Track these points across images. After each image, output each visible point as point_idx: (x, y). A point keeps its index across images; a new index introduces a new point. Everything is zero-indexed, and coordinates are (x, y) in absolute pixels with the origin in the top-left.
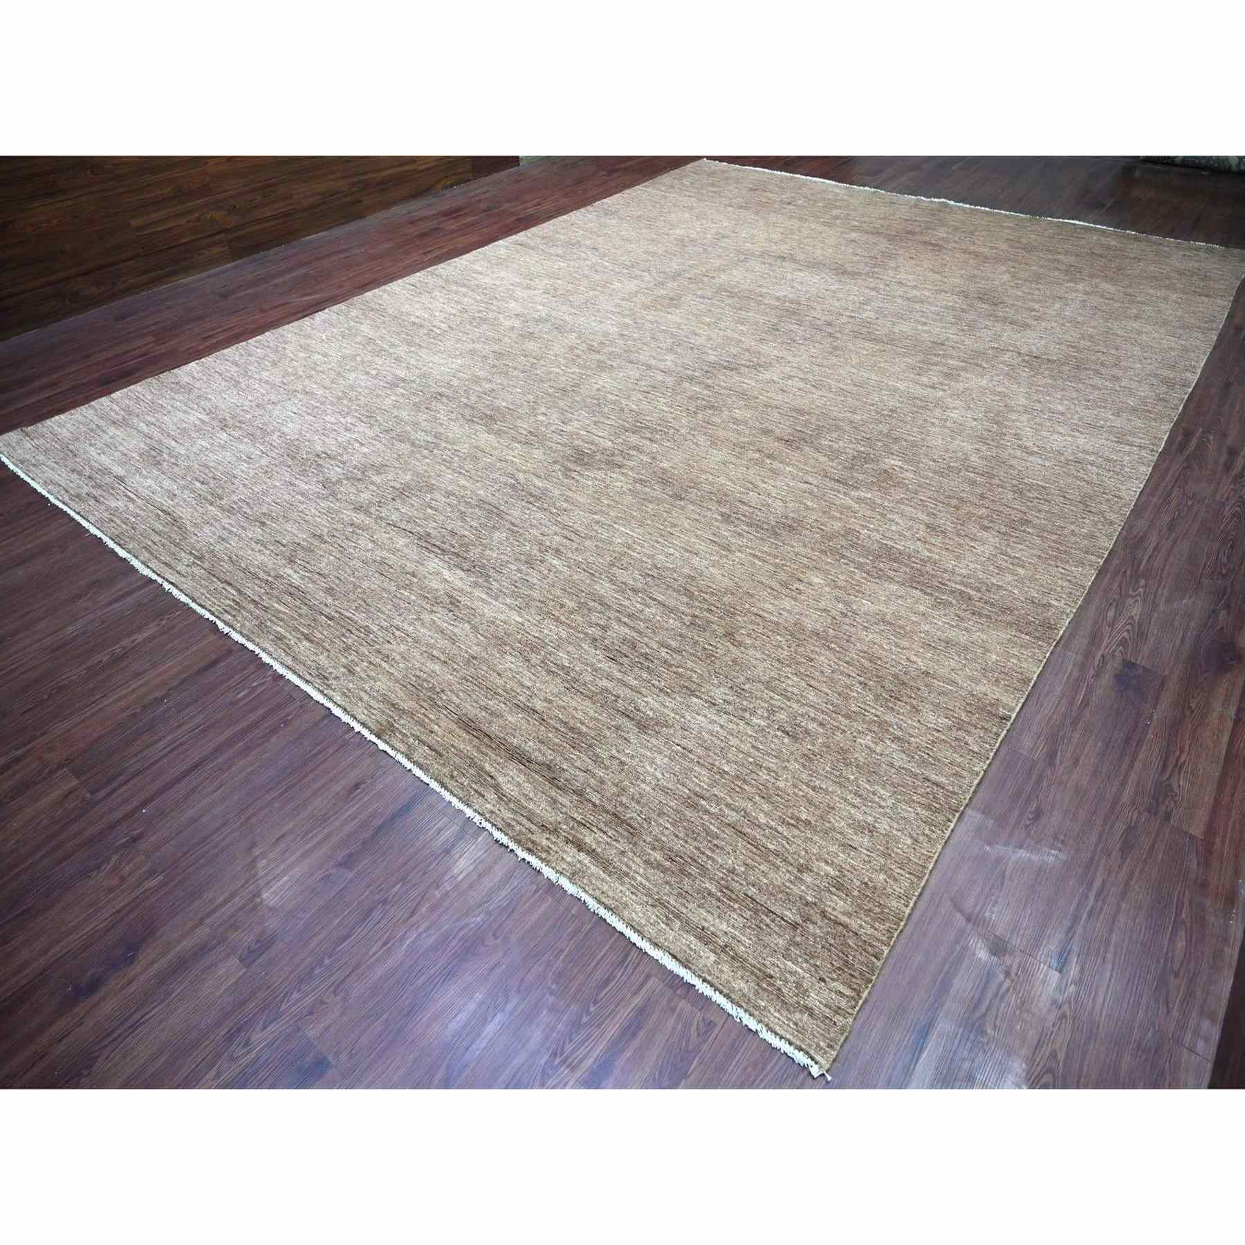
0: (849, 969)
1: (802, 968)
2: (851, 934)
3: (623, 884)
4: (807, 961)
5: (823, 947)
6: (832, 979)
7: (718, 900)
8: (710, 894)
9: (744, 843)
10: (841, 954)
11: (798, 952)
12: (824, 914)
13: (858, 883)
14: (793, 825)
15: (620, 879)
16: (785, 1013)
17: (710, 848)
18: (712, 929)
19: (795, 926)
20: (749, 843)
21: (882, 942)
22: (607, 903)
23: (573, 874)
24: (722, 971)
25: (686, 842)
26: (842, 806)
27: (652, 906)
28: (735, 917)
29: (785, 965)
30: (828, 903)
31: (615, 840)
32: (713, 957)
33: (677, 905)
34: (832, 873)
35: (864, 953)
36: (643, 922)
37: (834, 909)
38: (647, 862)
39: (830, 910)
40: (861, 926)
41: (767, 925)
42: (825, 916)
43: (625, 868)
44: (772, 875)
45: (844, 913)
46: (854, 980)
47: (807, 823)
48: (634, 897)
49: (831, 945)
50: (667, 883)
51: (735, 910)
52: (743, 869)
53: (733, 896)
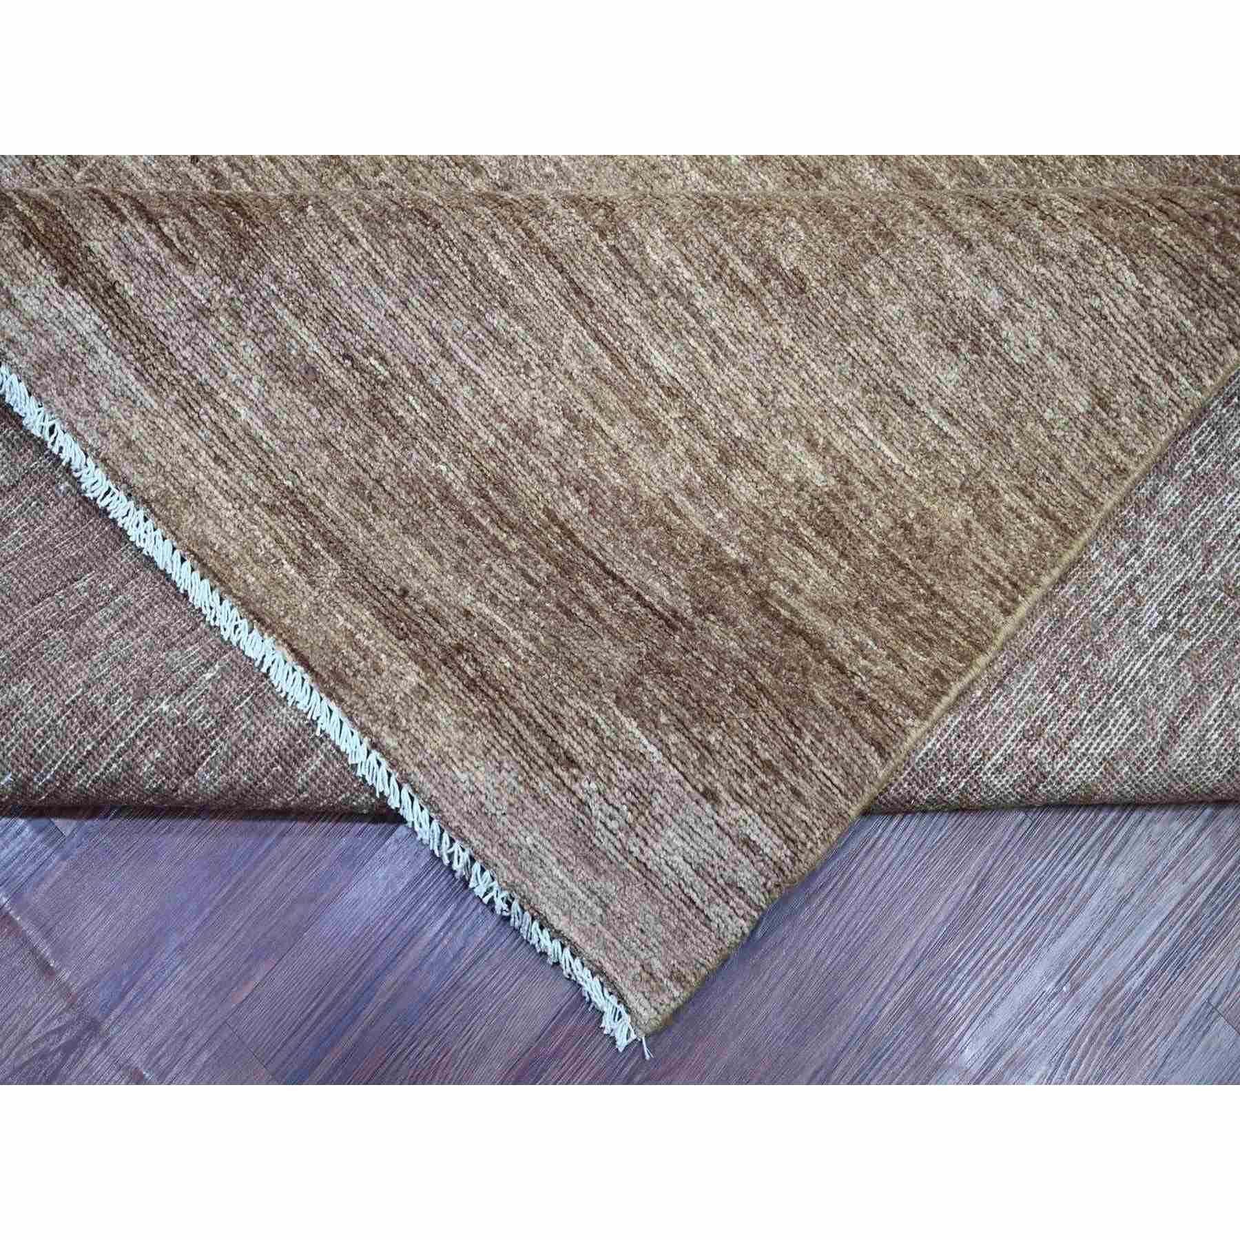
0: (795, 769)
1: (664, 748)
2: (827, 667)
3: (194, 423)
4: (681, 726)
5: (737, 691)
6: (738, 798)
7: (467, 519)
8: (446, 496)
9: (585, 336)
10: (782, 723)
11: (662, 695)
12: (762, 600)
13: (884, 522)
14: (745, 289)
15: (184, 406)
16: (584, 872)
17: (475, 343)
18: (428, 598)
19: (671, 622)
20: (597, 338)
21: (910, 704)
22: (136, 480)
23: (43, 366)
24: (432, 723)
25: (405, 303)
26: (921, 233)
27: (271, 509)
28: (504, 572)
29: (619, 729)
30: (782, 570)
31: (183, 258)
32: (413, 678)
33: (345, 517)
34: (819, 480)
35: (850, 732)
36: (234, 551)
37: (795, 590)
38: (278, 363)
39: (782, 591)
40: (860, 648)
41: (591, 610)
42: (764, 606)
43: (204, 374)
44: (640, 461)
45: (821, 607)
46: (799, 810)
47: (797, 285)
48: (220, 473)
49: (761, 689)
50: (326, 443)
51: (507, 554)
52: (558, 430)
53: (512, 515)
